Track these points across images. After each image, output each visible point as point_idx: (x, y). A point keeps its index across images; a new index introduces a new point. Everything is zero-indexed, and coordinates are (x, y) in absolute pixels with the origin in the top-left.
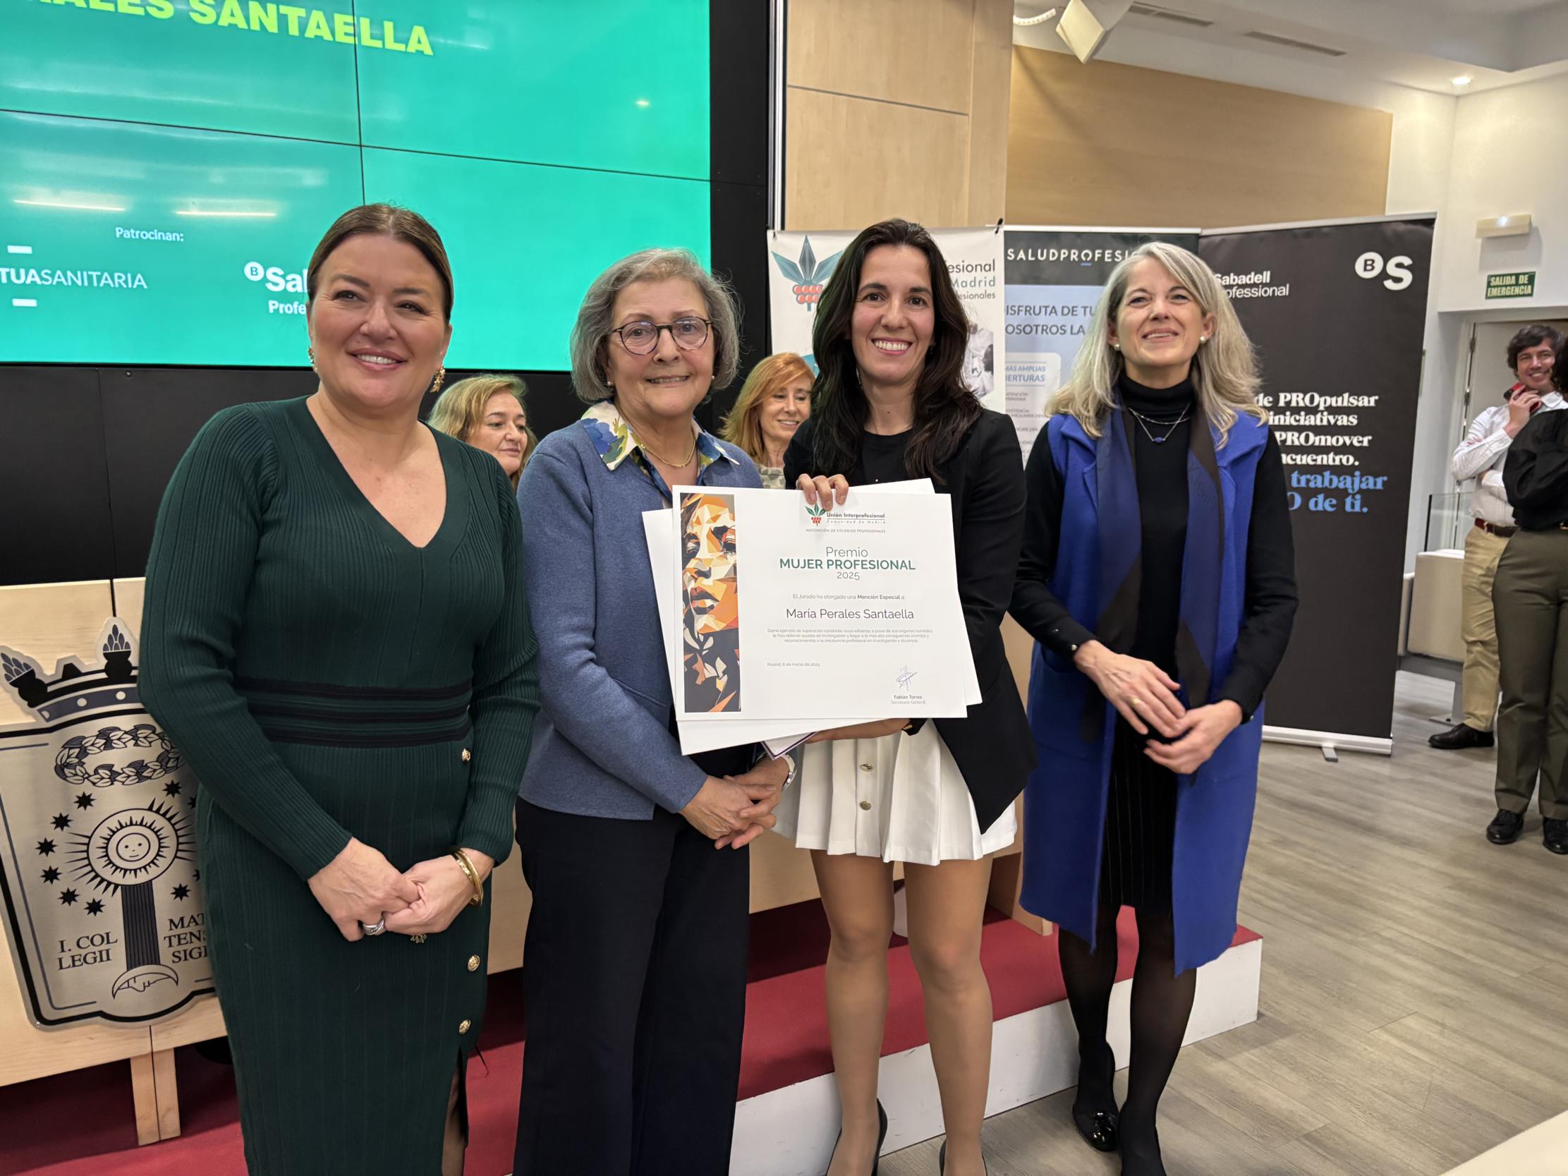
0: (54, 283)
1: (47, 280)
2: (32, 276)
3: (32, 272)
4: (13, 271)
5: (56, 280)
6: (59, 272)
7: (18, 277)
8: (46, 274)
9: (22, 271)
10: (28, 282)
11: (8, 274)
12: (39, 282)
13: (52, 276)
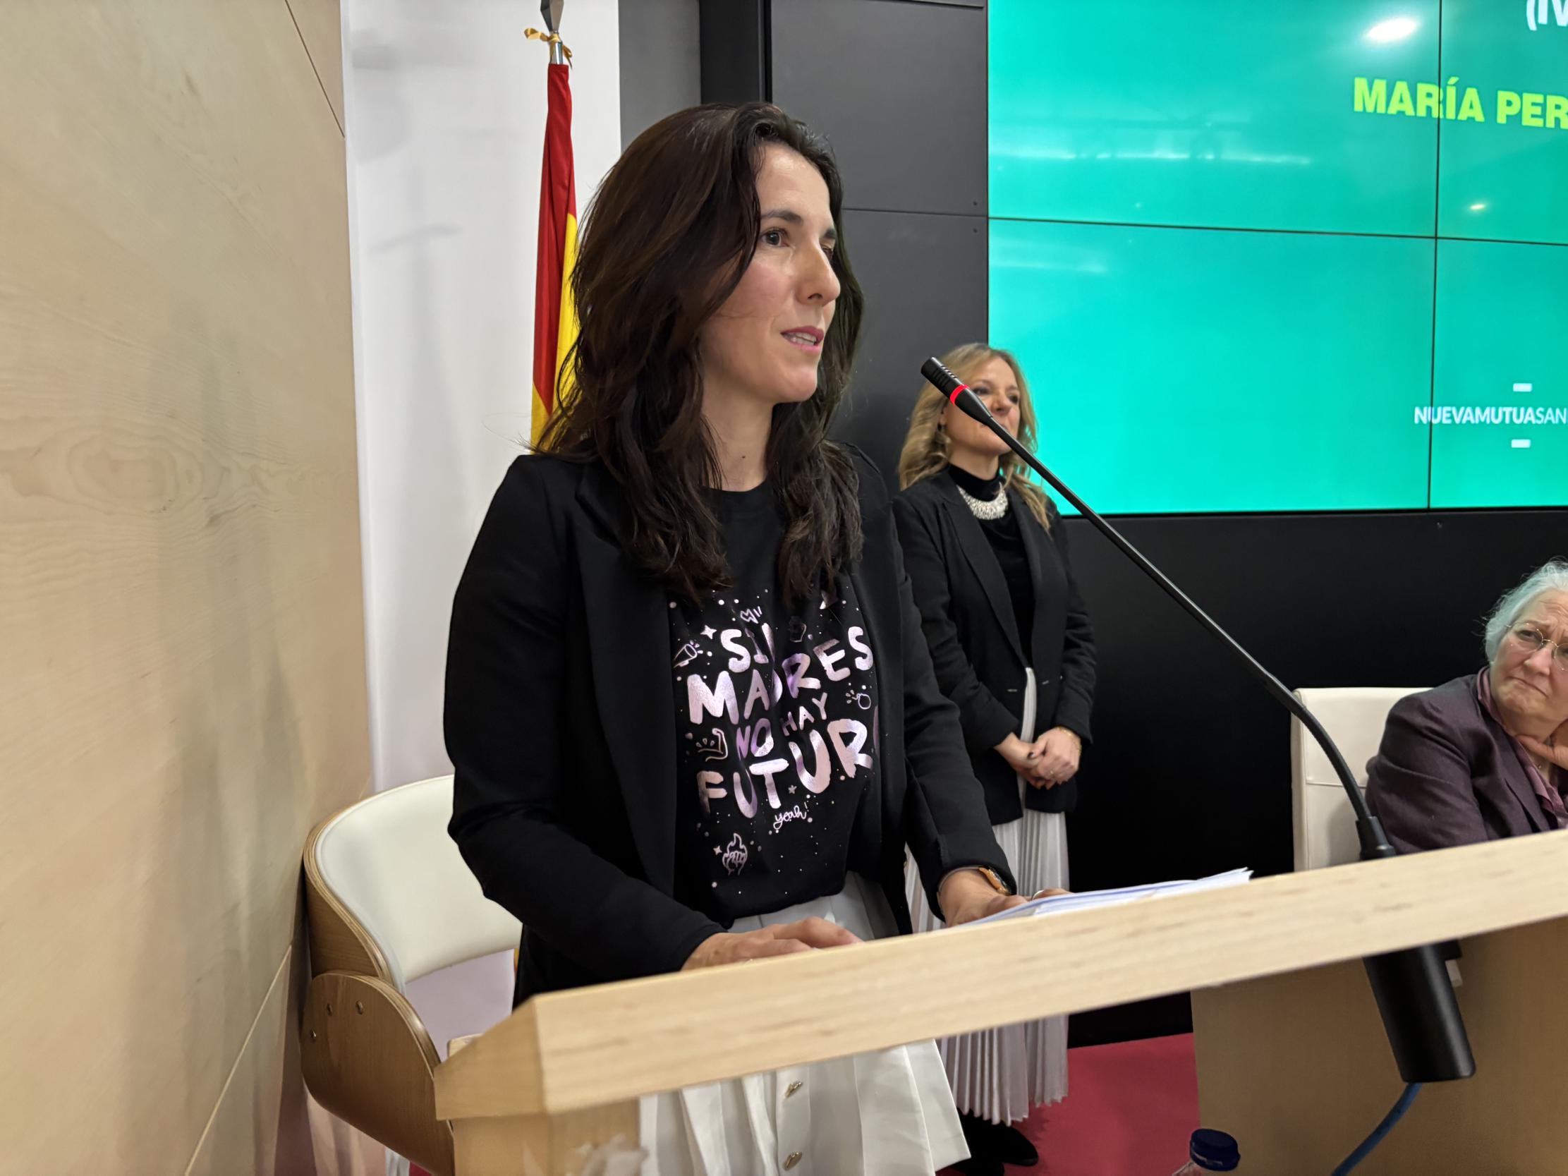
0: (1545, 422)
1: (1540, 419)
2: (1528, 416)
3: (1530, 410)
4: (1515, 410)
5: (1547, 418)
6: (1550, 411)
7: (1518, 416)
8: (1540, 412)
9: (1522, 410)
10: (1525, 422)
11: (1511, 414)
12: (1534, 422)
13: (1544, 413)
